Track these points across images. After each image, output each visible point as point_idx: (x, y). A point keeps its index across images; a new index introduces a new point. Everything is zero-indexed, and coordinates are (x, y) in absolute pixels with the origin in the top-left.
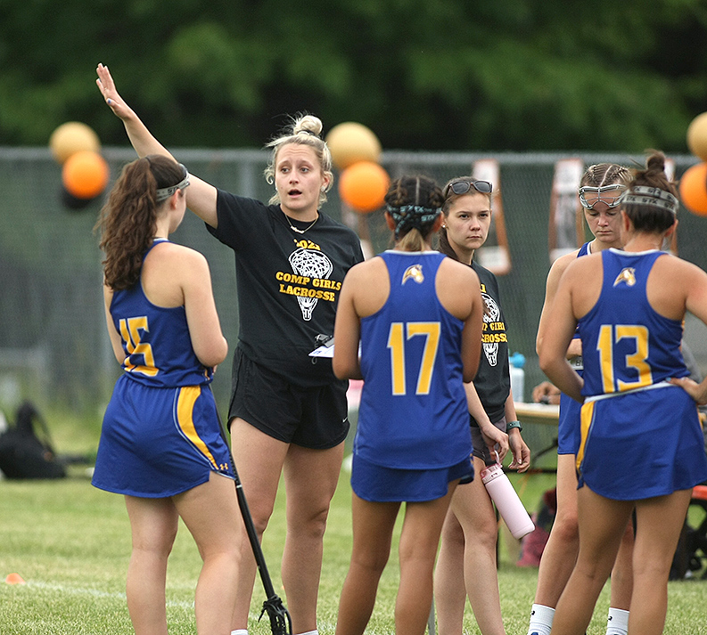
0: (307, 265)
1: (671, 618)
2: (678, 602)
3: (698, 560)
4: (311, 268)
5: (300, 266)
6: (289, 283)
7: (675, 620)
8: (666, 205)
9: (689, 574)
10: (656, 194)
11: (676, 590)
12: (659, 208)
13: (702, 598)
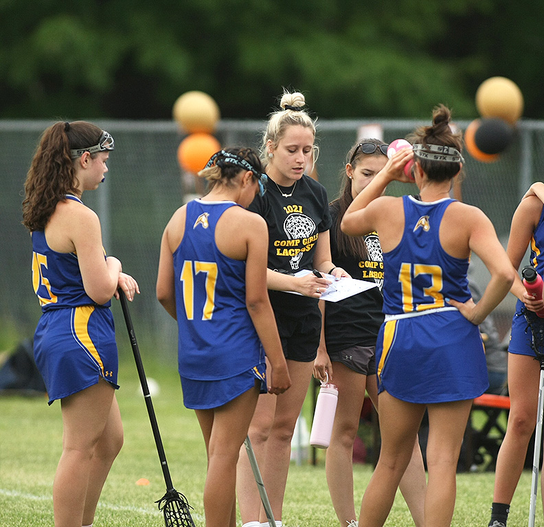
0: (298, 229)
1: (460, 504)
2: (465, 491)
3: (481, 456)
4: (300, 230)
5: (292, 231)
6: (285, 247)
7: (463, 505)
8: (454, 159)
9: (474, 468)
10: (445, 151)
11: (463, 481)
12: (447, 163)
13: (485, 487)
